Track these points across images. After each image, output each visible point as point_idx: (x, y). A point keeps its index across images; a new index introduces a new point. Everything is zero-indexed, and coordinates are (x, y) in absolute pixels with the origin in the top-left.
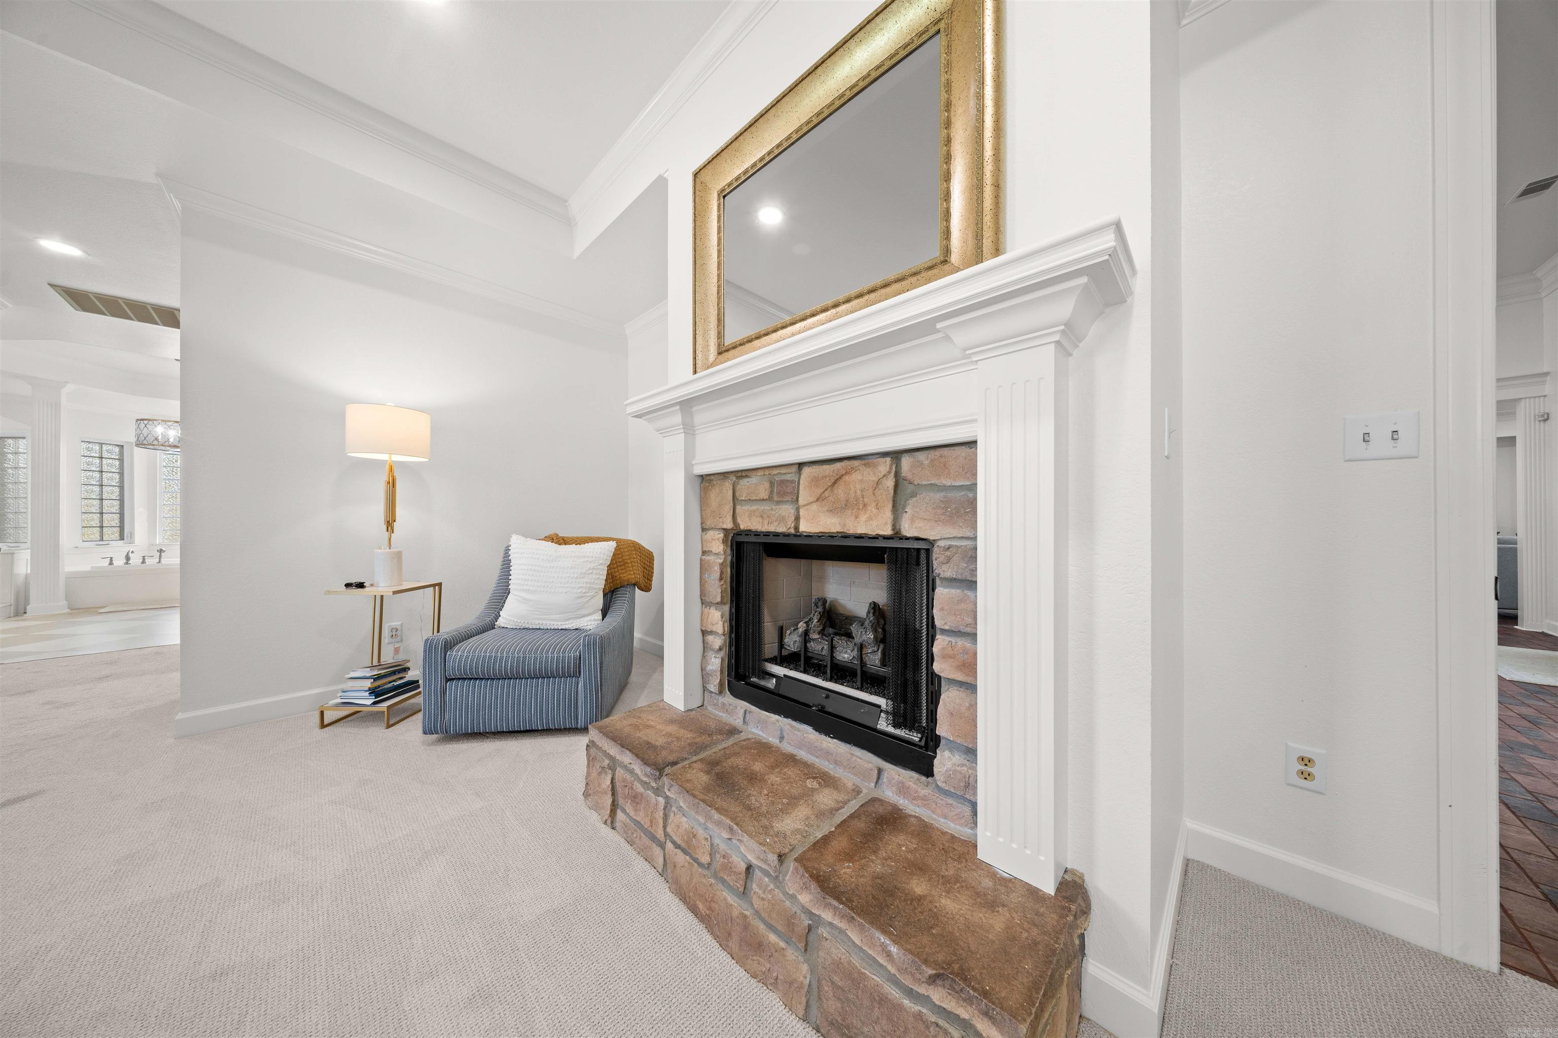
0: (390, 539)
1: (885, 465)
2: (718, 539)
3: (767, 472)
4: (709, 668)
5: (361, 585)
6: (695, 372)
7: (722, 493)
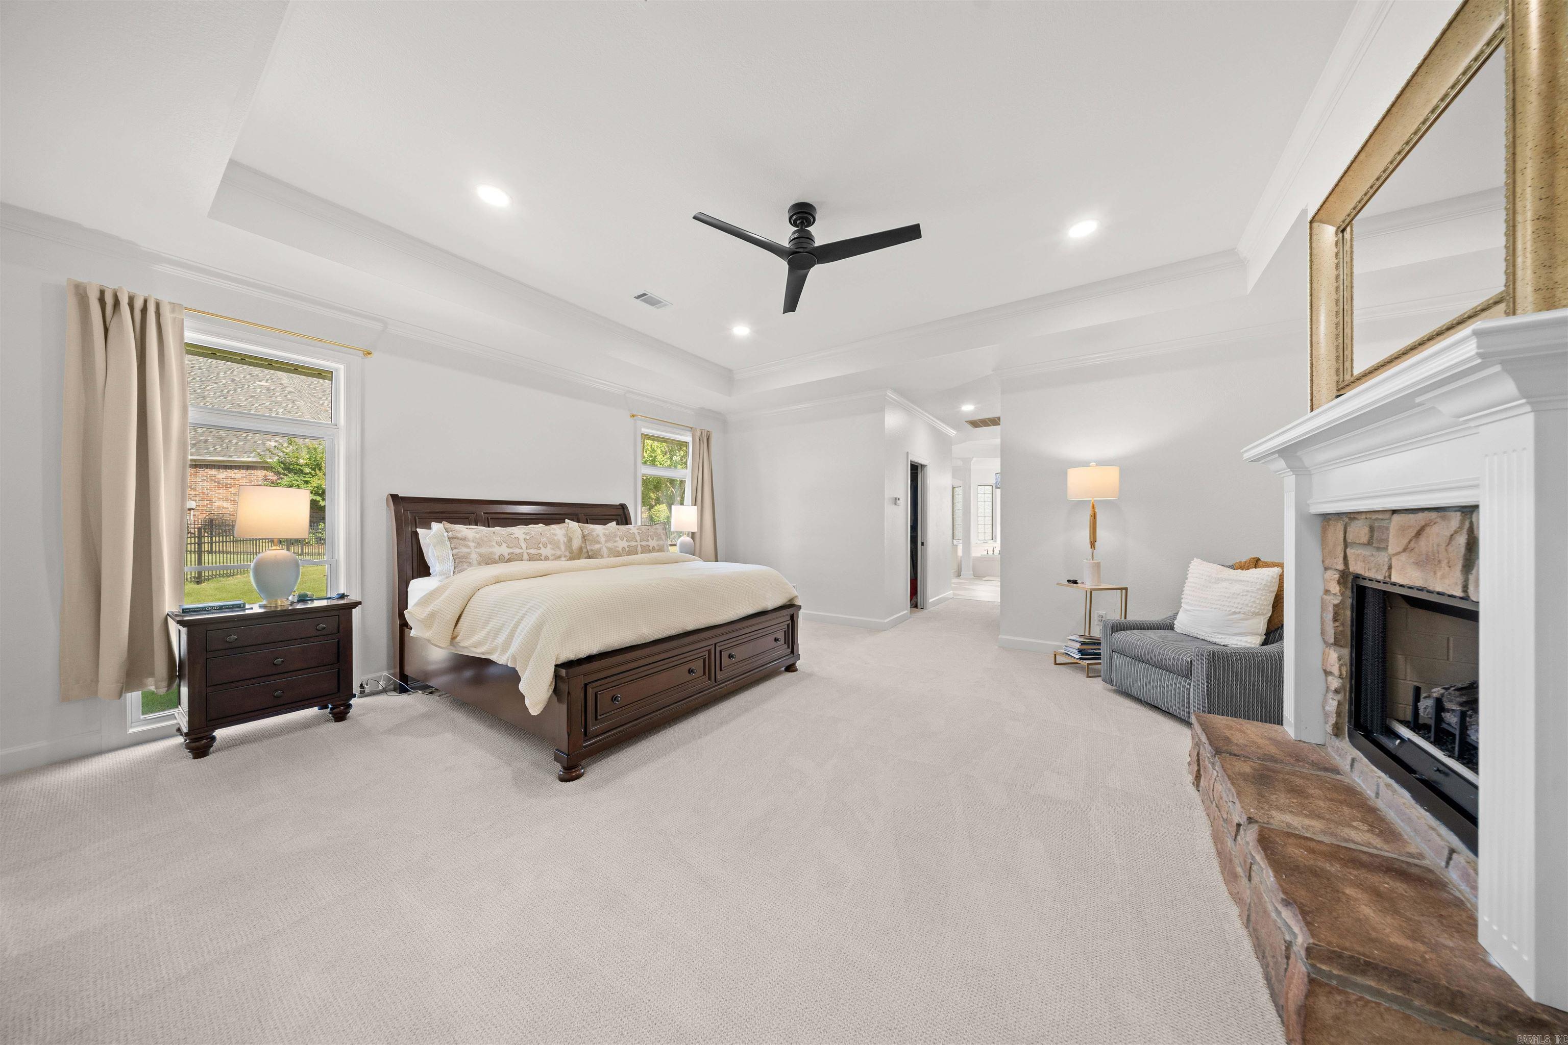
0: (1093, 553)
1: (1455, 519)
2: (1334, 580)
3: (1368, 516)
4: (1327, 708)
5: (1075, 582)
6: (1312, 410)
7: (1336, 532)
